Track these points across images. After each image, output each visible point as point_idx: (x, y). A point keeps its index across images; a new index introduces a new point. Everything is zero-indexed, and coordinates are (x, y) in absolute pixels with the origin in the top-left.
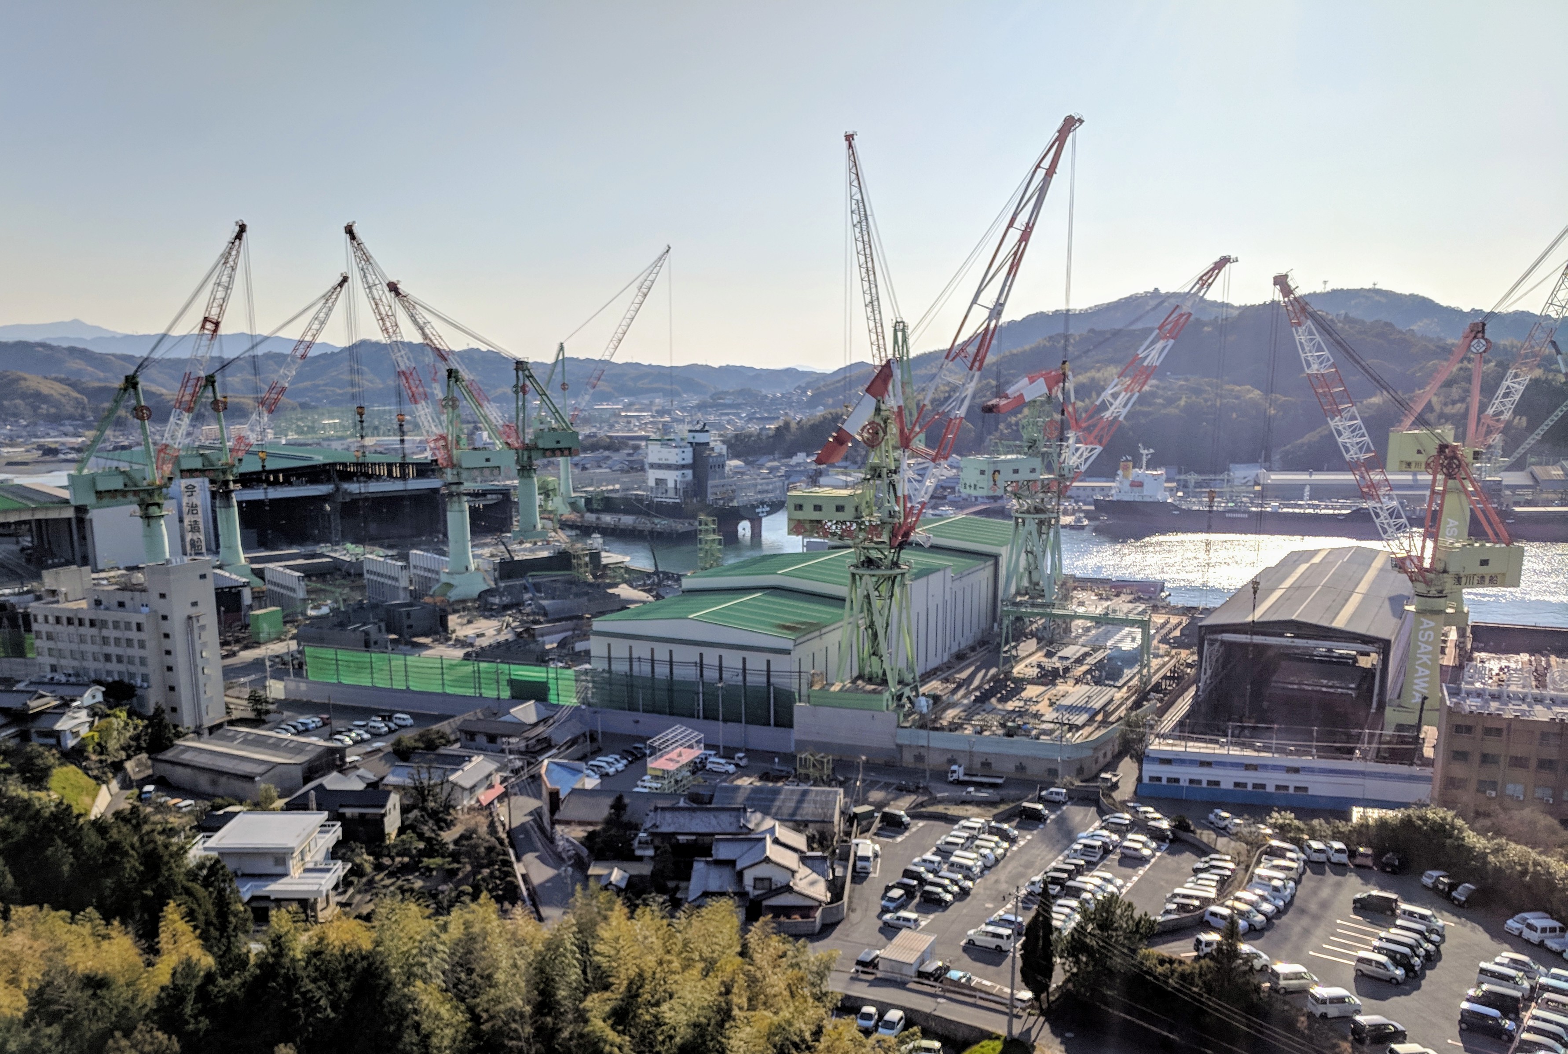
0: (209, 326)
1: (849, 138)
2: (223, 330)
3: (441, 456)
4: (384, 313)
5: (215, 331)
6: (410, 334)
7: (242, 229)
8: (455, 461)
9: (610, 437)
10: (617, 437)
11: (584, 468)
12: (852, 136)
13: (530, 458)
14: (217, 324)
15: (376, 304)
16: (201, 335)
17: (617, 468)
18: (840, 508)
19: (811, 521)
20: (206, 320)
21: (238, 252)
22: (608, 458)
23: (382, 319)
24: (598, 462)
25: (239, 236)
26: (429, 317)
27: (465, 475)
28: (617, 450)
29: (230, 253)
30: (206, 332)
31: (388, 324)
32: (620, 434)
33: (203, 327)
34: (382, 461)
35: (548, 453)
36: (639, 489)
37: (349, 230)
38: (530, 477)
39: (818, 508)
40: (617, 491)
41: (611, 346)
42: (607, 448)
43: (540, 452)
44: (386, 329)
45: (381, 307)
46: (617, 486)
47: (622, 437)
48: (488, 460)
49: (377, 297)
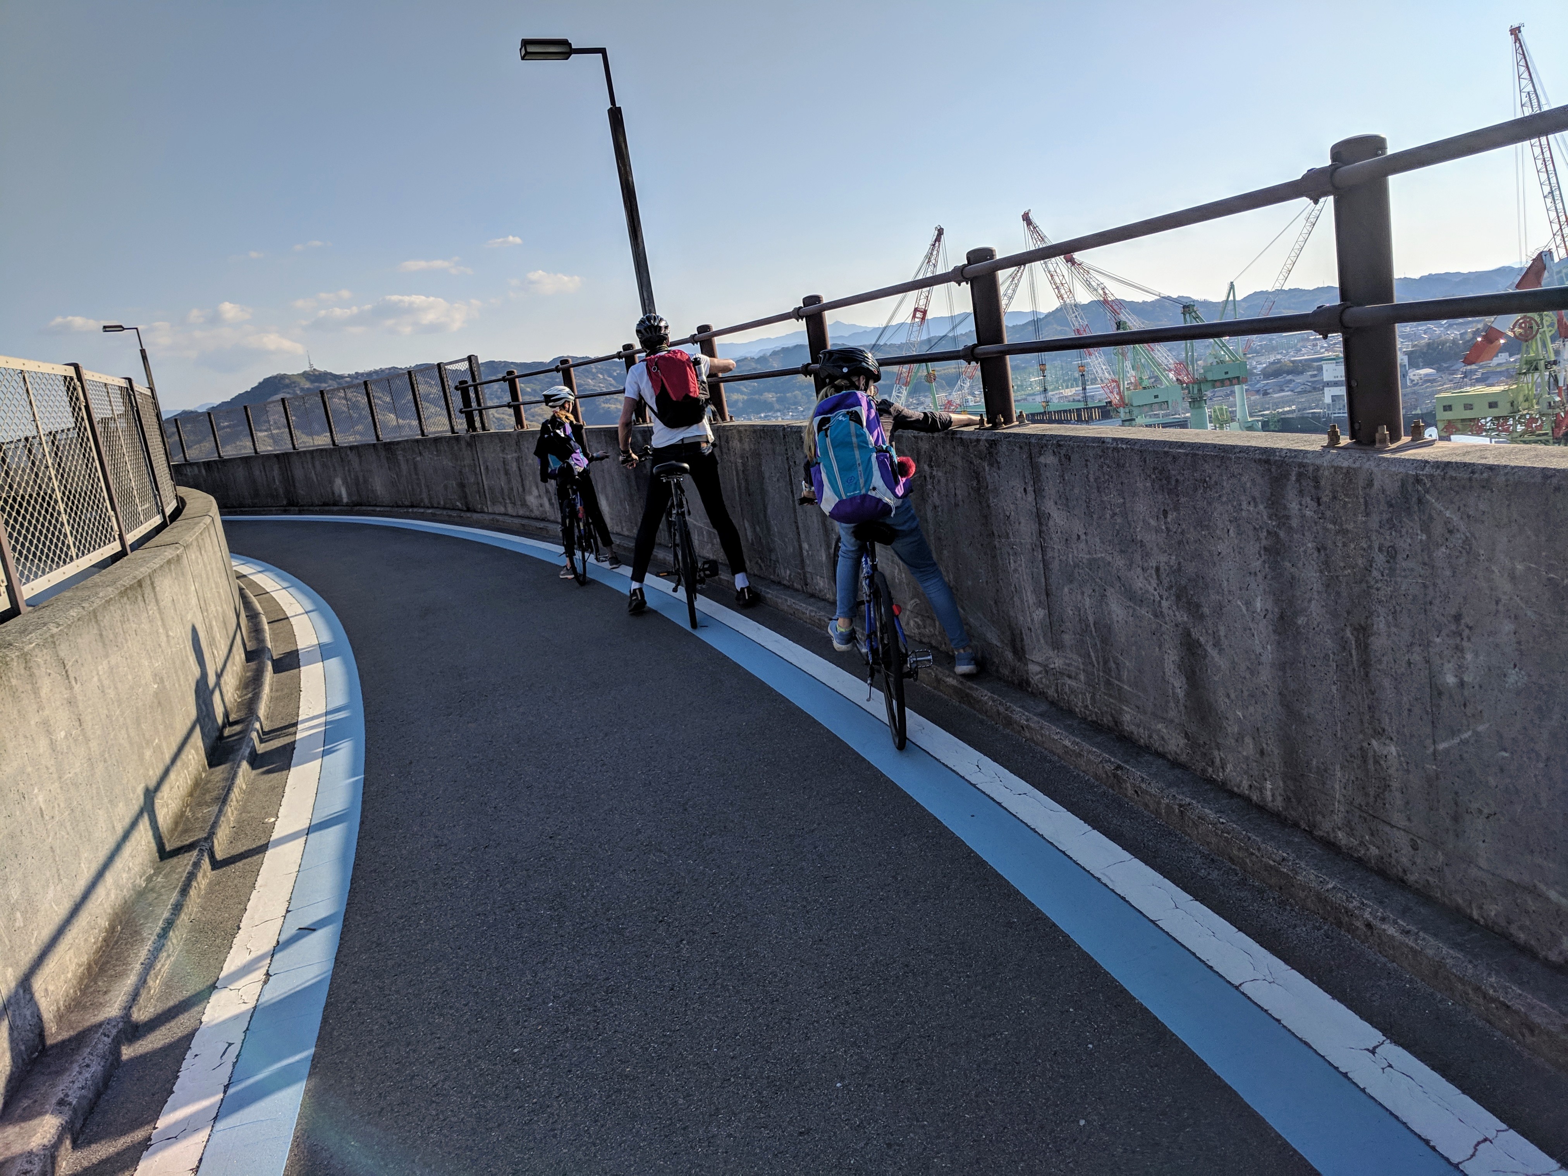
0: (919, 315)
1: (1515, 32)
2: (929, 316)
3: (1115, 399)
4: (1058, 282)
5: (923, 318)
6: (1084, 297)
7: (940, 232)
8: (1127, 402)
9: (1293, 362)
10: (1300, 361)
11: (1266, 393)
12: (1519, 28)
13: (1200, 390)
14: (925, 312)
15: (1052, 276)
16: (912, 324)
17: (1299, 390)
18: (1493, 405)
19: (1463, 420)
20: (916, 310)
21: (938, 252)
22: (1291, 381)
23: (1057, 288)
24: (1281, 386)
25: (938, 239)
26: (1102, 279)
27: (1136, 412)
28: (1302, 373)
29: (931, 254)
30: (917, 320)
31: (1063, 291)
32: (1306, 357)
33: (914, 316)
34: (1071, 408)
35: (1218, 384)
36: (1317, 407)
37: (1026, 218)
38: (1200, 407)
39: (1468, 407)
40: (1293, 411)
41: (1281, 277)
42: (1289, 373)
43: (1210, 384)
44: (1061, 296)
45: (1056, 278)
46: (1294, 407)
47: (1306, 360)
48: (1156, 397)
49: (1052, 270)
